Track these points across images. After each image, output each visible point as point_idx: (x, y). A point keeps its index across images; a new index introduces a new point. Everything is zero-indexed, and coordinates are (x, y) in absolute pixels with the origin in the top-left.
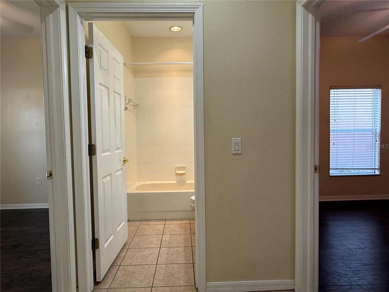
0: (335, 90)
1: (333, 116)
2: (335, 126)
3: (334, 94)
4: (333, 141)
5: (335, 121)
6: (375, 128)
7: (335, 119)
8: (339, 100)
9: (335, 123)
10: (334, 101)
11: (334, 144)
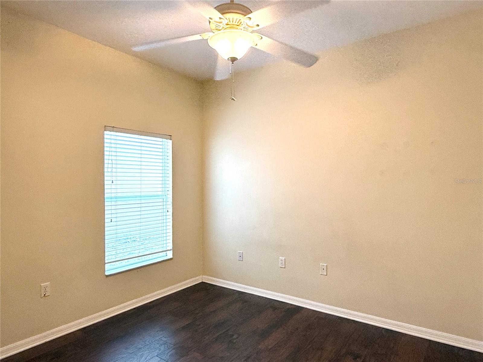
0: (112, 133)
1: (109, 174)
2: (113, 191)
3: (111, 139)
4: (110, 216)
5: (113, 183)
6: (166, 193)
7: (112, 180)
8: (118, 146)
9: (113, 187)
10: (111, 150)
11: (111, 222)
